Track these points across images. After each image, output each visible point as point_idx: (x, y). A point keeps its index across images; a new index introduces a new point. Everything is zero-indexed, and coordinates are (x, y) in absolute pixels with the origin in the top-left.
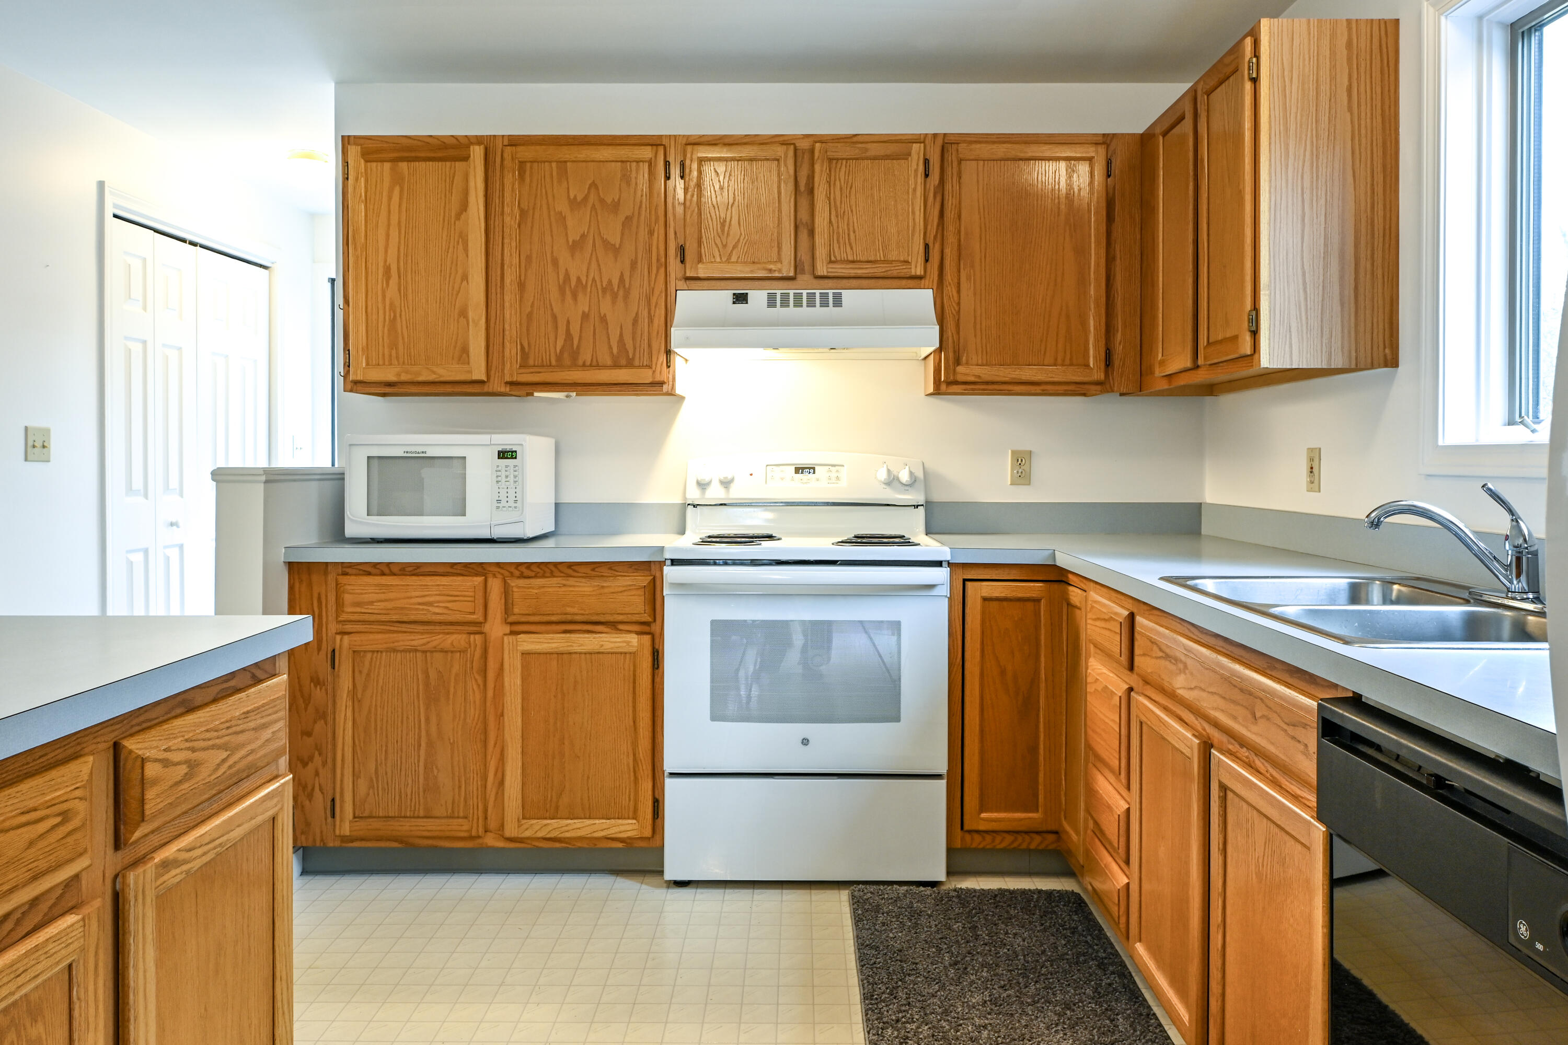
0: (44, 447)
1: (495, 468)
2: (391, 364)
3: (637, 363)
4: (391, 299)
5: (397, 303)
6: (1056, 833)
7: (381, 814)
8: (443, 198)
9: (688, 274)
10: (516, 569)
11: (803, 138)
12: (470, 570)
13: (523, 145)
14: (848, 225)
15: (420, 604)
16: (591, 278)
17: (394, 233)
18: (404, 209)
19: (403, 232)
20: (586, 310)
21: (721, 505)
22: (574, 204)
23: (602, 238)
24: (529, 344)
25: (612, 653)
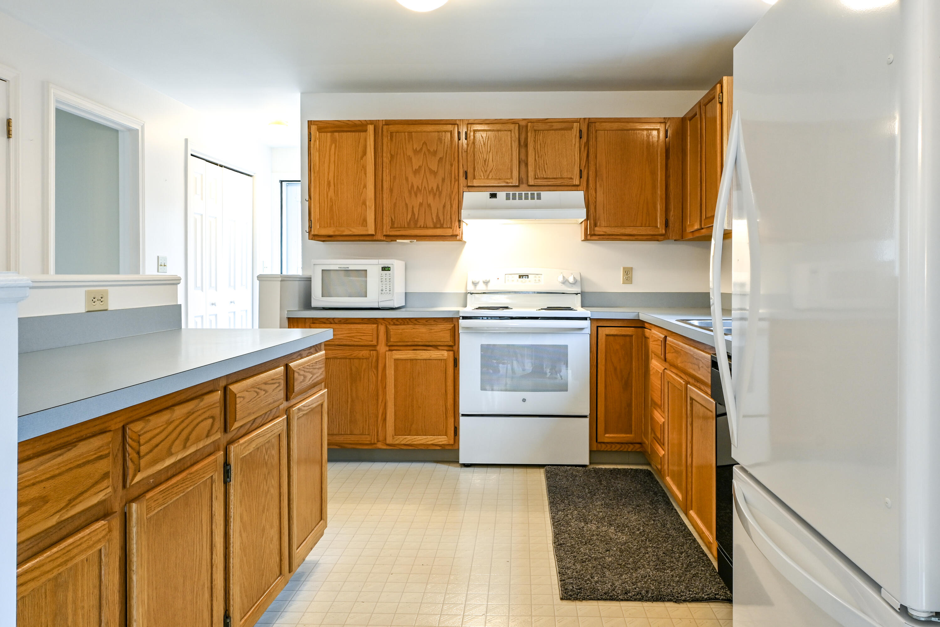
0: (165, 265)
1: (380, 275)
2: (330, 227)
3: (445, 226)
4: (331, 196)
5: (333, 198)
6: (641, 444)
8: (355, 149)
9: (469, 185)
10: (392, 321)
11: (522, 120)
12: (371, 321)
13: (392, 124)
16: (423, 186)
17: (332, 167)
18: (336, 155)
19: (336, 165)
20: (421, 201)
21: (484, 293)
22: (416, 152)
23: (429, 168)
24: (395, 217)
25: (436, 360)
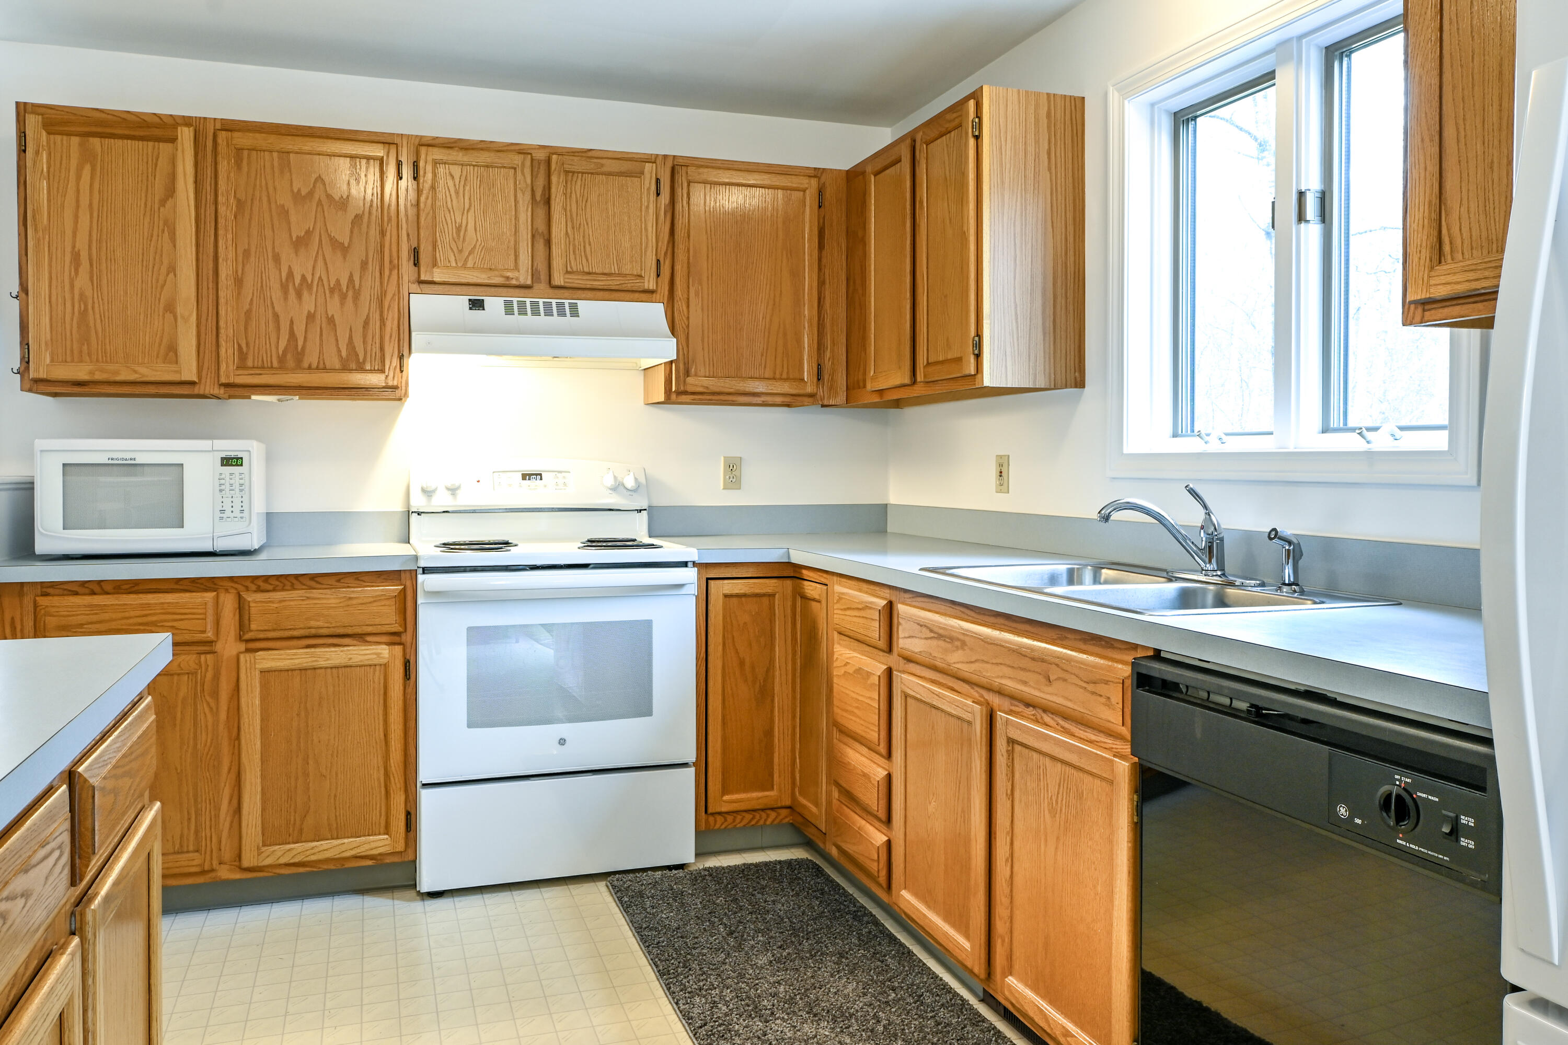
1: (218, 476)
2: (81, 361)
3: (368, 366)
4: (81, 289)
5: (89, 293)
6: (793, 807)
8: (145, 181)
9: (423, 278)
10: (252, 582)
11: (542, 149)
12: (198, 585)
13: (239, 131)
14: (584, 237)
16: (317, 276)
17: (84, 214)
18: (95, 190)
19: (95, 215)
20: (312, 310)
21: (449, 512)
22: (298, 198)
23: (329, 236)
24: (247, 344)
25: (361, 666)
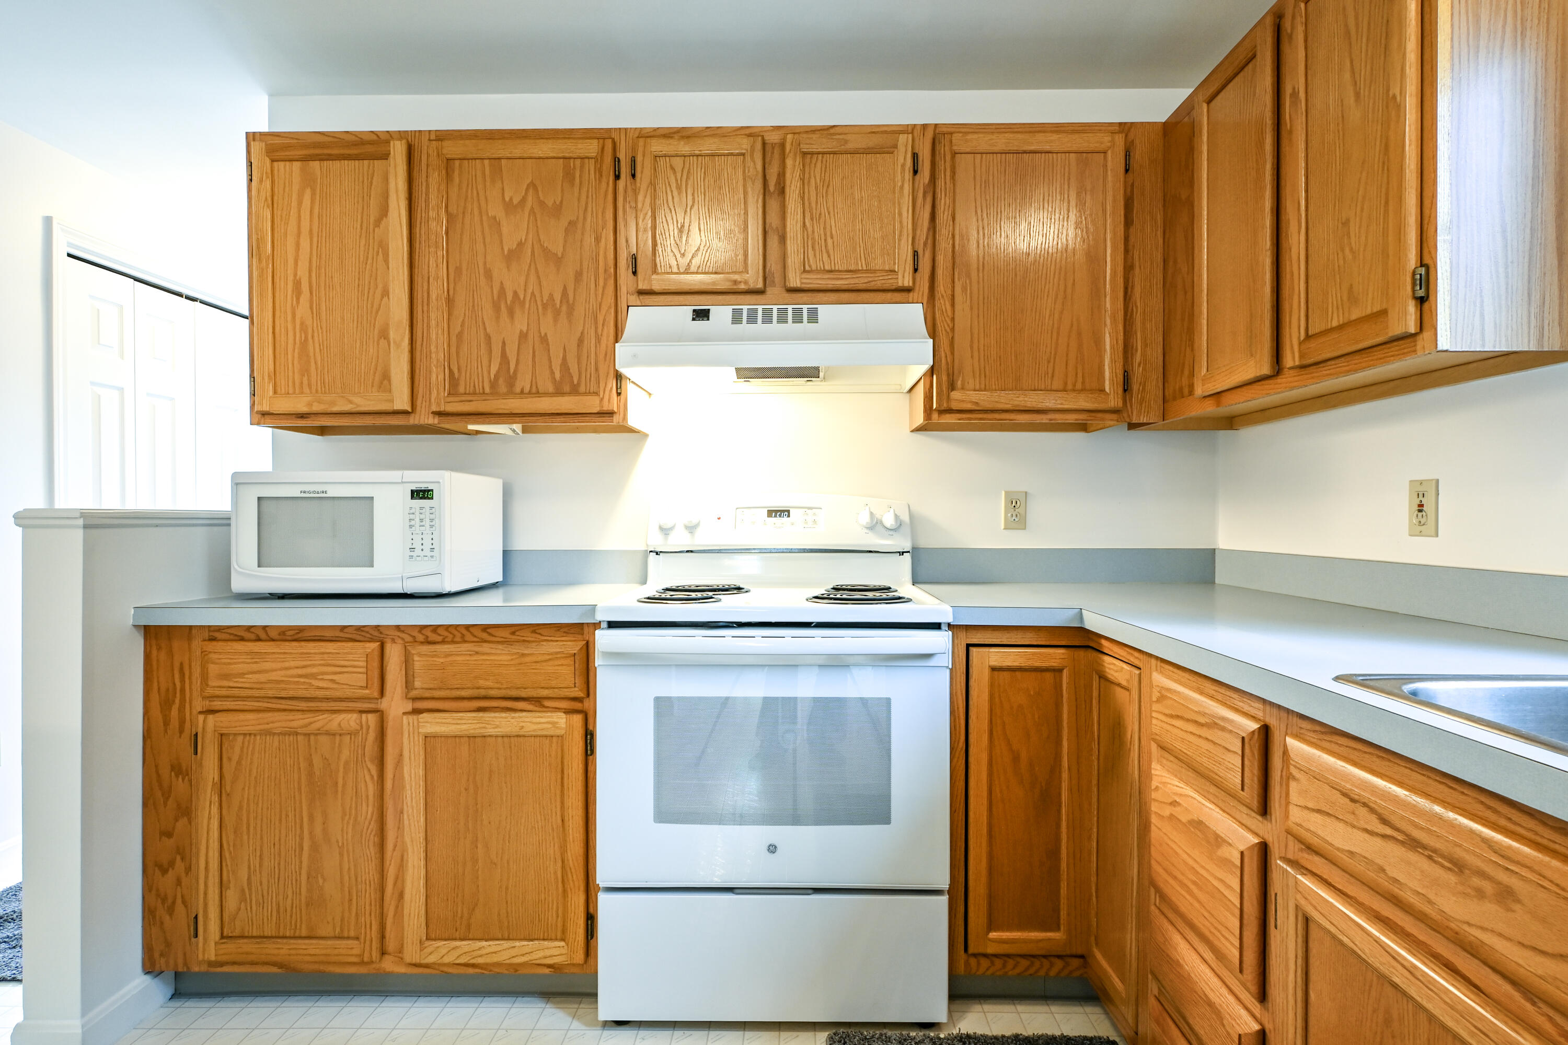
1: (408, 511)
2: (302, 393)
3: (582, 389)
4: (302, 318)
5: (309, 322)
6: (1082, 957)
7: (255, 934)
8: (361, 202)
9: (641, 287)
10: (420, 632)
11: (772, 131)
12: (363, 634)
13: (451, 140)
14: (825, 228)
15: (300, 676)
16: (530, 291)
17: (305, 243)
18: (316, 214)
19: (315, 240)
20: (525, 330)
21: (686, 552)
22: (509, 207)
23: (542, 246)
24: (459, 369)
25: (536, 736)
